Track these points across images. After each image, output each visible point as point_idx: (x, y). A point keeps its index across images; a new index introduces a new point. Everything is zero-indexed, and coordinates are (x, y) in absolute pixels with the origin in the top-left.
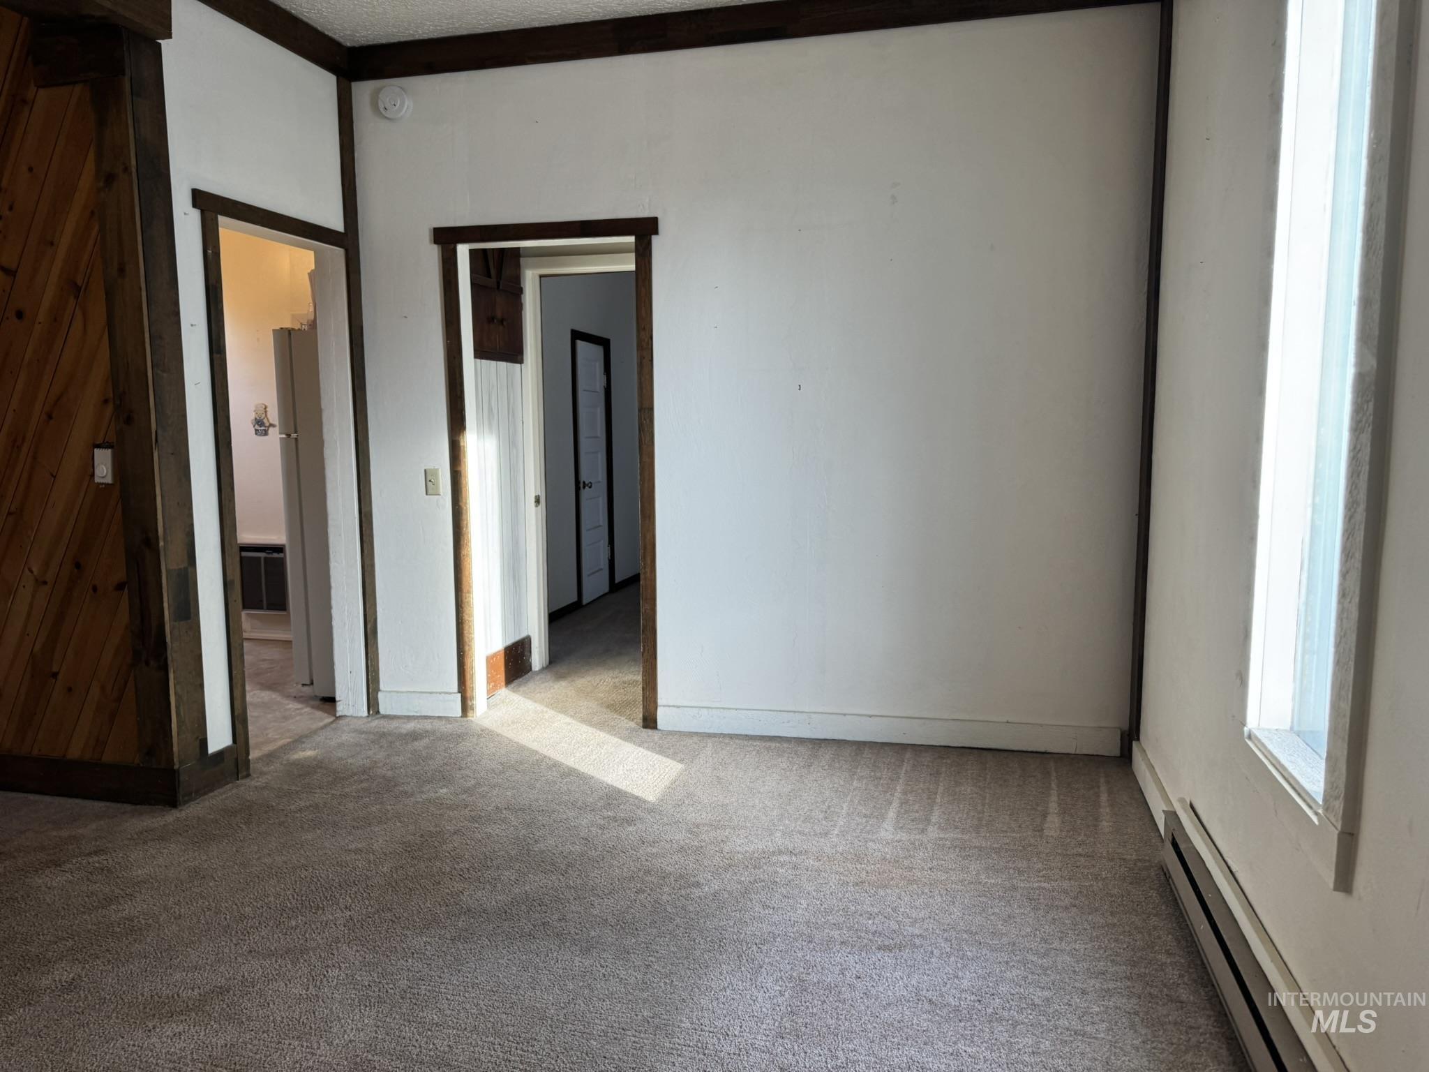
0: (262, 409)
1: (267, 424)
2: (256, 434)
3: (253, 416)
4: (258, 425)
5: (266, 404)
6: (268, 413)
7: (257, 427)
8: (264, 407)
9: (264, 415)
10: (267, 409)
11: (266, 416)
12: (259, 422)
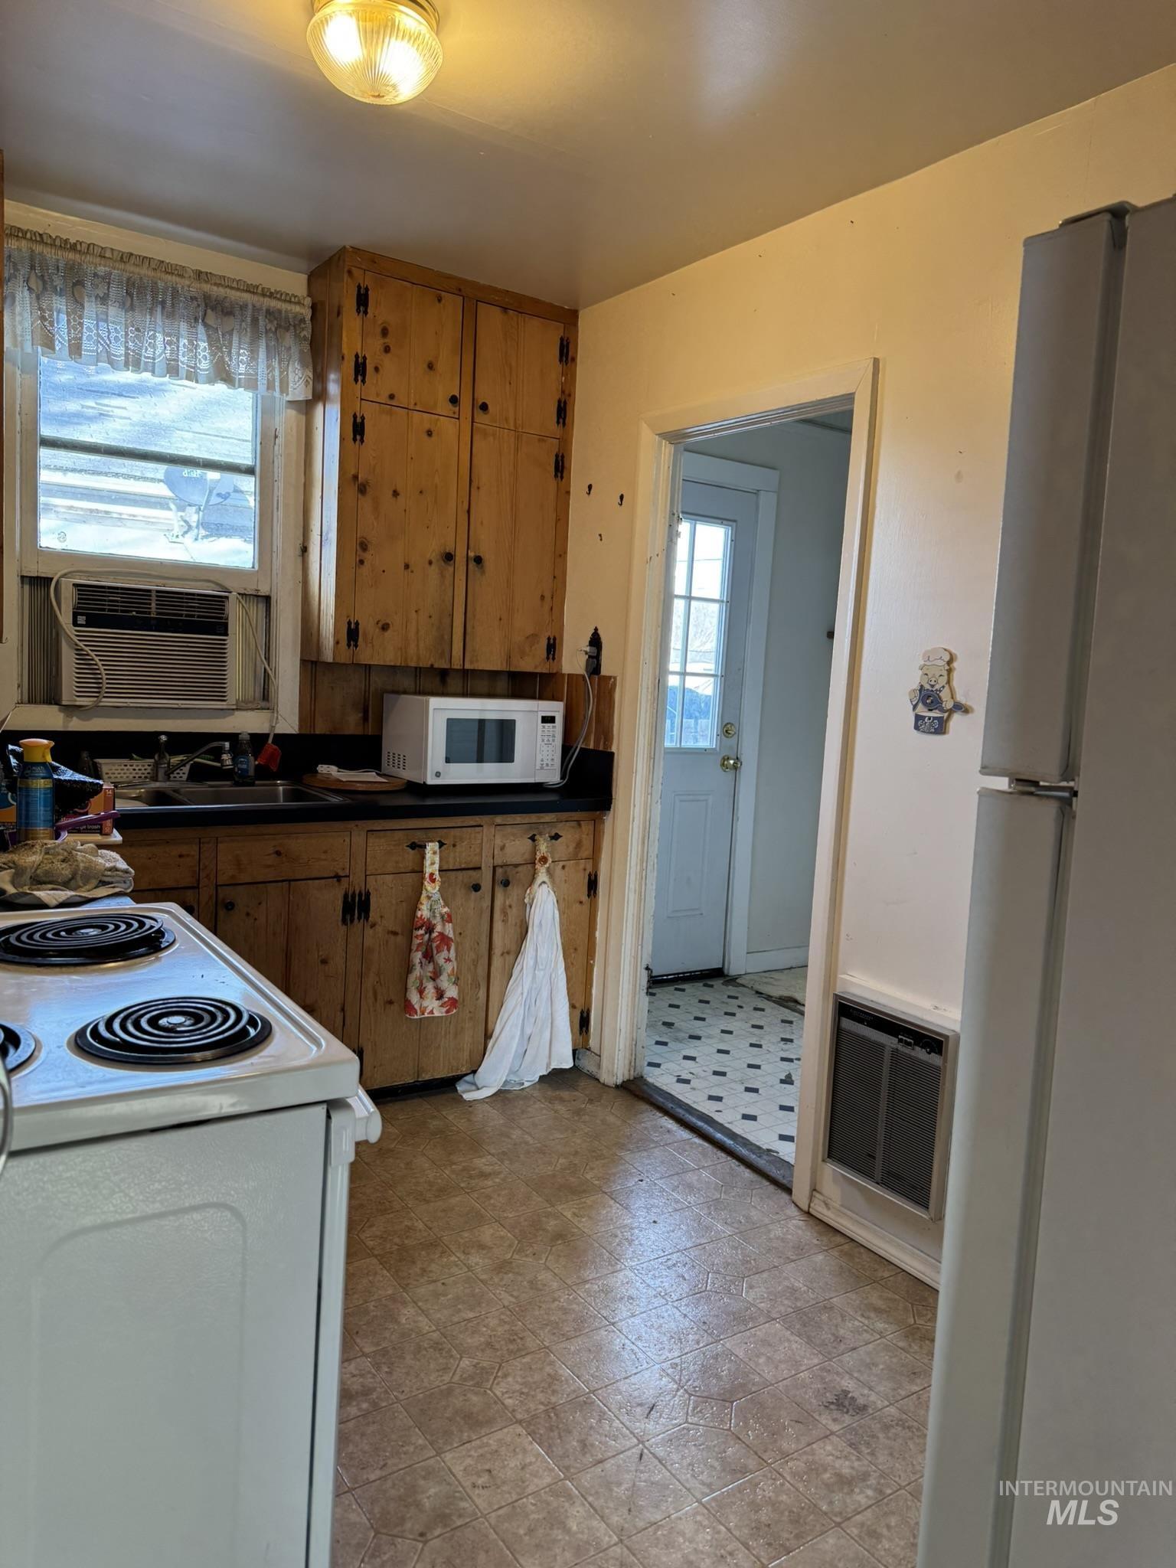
0: (941, 663)
1: (949, 705)
2: (917, 727)
3: (914, 680)
4: (925, 704)
5: (953, 651)
6: (955, 675)
7: (922, 710)
8: (947, 658)
9: (943, 681)
10: (955, 665)
11: (948, 682)
12: (928, 697)
